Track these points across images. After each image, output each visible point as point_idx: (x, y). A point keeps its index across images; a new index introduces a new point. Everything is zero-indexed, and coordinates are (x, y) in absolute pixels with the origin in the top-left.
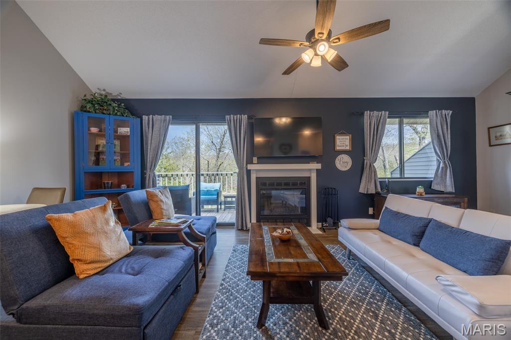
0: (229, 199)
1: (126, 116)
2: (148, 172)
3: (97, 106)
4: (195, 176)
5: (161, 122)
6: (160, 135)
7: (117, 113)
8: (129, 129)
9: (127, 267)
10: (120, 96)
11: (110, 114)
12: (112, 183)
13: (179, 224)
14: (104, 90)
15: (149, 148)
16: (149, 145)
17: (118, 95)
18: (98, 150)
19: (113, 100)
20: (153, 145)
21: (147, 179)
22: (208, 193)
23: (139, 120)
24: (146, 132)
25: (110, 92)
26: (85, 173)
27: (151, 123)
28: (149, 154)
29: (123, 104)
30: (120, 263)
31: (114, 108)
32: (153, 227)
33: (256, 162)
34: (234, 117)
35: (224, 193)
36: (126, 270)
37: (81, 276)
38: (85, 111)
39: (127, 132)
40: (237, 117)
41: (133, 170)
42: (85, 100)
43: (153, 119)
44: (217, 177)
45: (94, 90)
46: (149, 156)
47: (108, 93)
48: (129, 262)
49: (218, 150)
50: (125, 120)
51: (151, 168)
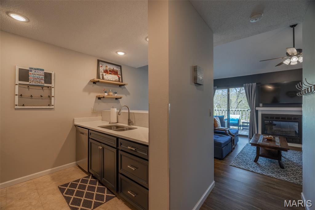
0: (245, 124)
4: (227, 110)
22: (233, 120)
33: (262, 106)
34: (248, 85)
35: (242, 121)
40: (250, 85)
44: (238, 112)
49: (238, 92)
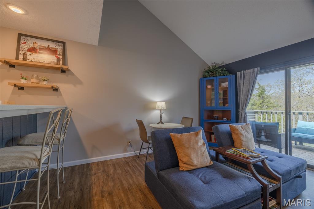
1: (226, 75)
2: (241, 110)
3: (210, 73)
5: (250, 74)
6: (249, 84)
7: (220, 75)
8: (228, 83)
9: (202, 175)
10: (223, 64)
11: (217, 76)
12: (218, 116)
13: (250, 157)
14: (215, 63)
15: (241, 94)
16: (241, 92)
17: (222, 63)
18: (211, 97)
19: (219, 67)
20: (244, 92)
21: (240, 115)
23: (234, 76)
24: (239, 83)
25: (217, 63)
26: (205, 110)
27: (243, 76)
28: (241, 98)
29: (225, 68)
30: (201, 170)
31: (219, 72)
32: (229, 153)
36: (201, 177)
37: (181, 169)
38: (205, 77)
39: (227, 85)
41: (230, 109)
42: (205, 71)
43: (244, 74)
45: (210, 64)
46: (241, 100)
47: (216, 64)
48: (205, 172)
50: (226, 78)
51: (243, 108)
